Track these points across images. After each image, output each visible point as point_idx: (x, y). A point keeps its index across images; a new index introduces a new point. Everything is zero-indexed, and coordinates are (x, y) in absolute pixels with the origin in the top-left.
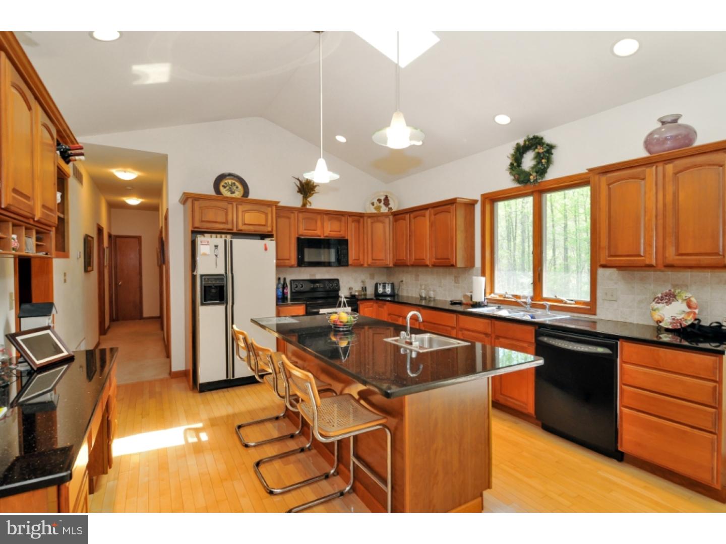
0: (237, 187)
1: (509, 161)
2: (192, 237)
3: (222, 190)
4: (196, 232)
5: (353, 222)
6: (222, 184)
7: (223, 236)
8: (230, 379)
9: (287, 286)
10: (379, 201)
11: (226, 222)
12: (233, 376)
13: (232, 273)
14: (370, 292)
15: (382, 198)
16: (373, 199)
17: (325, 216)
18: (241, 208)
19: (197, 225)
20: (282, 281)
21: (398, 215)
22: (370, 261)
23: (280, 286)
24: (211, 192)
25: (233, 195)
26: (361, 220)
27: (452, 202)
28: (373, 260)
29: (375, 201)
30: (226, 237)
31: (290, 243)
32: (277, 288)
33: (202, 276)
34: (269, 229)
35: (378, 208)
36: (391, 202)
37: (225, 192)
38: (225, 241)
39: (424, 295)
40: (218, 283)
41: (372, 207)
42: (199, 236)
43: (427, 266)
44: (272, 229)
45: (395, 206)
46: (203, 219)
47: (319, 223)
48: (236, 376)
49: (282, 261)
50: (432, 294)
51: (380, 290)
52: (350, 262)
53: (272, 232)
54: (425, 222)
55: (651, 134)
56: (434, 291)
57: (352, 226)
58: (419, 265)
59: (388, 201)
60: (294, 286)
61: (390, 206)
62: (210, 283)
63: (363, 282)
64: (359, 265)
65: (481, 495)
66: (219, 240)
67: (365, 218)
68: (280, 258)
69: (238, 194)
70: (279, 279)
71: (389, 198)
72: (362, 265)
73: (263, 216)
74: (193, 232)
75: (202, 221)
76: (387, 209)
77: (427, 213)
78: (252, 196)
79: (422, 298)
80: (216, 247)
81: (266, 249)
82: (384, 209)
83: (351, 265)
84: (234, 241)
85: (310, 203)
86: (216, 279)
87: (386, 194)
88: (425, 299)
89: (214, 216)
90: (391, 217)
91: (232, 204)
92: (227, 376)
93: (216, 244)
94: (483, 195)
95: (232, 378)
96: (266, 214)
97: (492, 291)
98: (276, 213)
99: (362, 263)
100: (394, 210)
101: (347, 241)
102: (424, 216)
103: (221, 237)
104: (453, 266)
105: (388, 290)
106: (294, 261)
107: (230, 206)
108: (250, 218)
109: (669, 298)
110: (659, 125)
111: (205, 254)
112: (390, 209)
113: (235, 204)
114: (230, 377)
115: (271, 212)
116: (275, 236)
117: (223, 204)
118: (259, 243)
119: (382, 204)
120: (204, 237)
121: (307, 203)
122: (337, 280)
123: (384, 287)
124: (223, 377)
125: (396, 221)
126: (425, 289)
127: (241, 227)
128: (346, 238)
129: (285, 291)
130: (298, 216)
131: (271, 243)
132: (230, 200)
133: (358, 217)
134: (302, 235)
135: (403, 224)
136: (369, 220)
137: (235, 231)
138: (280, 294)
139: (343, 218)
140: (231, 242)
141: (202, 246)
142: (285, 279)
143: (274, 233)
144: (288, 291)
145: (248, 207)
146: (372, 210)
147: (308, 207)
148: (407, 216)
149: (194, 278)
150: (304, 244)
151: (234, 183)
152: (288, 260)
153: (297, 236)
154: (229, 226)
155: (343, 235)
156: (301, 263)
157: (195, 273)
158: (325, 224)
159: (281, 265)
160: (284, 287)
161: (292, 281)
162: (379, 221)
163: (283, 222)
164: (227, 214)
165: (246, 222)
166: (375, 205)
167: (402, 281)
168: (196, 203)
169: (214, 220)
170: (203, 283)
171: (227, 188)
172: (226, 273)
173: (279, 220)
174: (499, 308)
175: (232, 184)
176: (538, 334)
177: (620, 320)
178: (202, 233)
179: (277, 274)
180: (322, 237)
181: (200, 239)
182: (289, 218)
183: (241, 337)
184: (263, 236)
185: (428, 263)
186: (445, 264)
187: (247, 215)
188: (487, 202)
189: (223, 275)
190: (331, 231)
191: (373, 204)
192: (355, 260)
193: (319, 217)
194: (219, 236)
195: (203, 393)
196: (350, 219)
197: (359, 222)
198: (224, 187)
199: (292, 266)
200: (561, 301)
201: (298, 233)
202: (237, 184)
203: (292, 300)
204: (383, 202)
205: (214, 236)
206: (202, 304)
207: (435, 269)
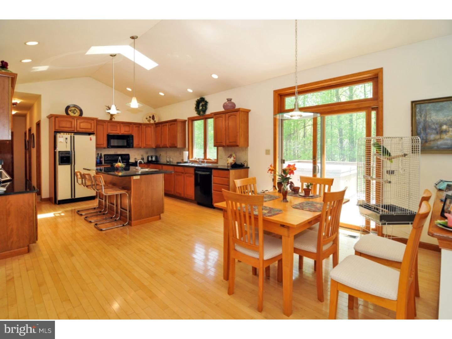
0: (77, 111)
1: (195, 106)
2: (54, 134)
3: (70, 112)
4: (56, 132)
5: (136, 127)
6: (69, 109)
7: (70, 134)
8: (73, 199)
9: (102, 157)
10: (150, 117)
11: (71, 127)
12: (75, 197)
13: (74, 150)
14: (146, 160)
15: (151, 116)
16: (147, 116)
17: (121, 124)
18: (79, 121)
19: (57, 128)
20: (100, 155)
21: (157, 124)
22: (144, 145)
23: (99, 157)
24: (64, 114)
25: (75, 115)
26: (140, 126)
27: (175, 121)
28: (146, 145)
29: (148, 117)
30: (71, 134)
31: (103, 136)
32: (97, 158)
33: (59, 152)
34: (93, 130)
35: (149, 121)
36: (155, 118)
37: (71, 114)
38: (71, 136)
39: (168, 161)
40: (67, 155)
41: (146, 120)
42: (58, 134)
43: (167, 147)
44: (94, 131)
45: (157, 120)
46: (60, 126)
47: (118, 128)
48: (76, 197)
49: (99, 145)
50: (171, 160)
51: (150, 159)
52: (134, 146)
53: (94, 132)
54: (167, 128)
55: (224, 104)
56: (172, 158)
57: (135, 129)
58: (165, 147)
59: (154, 117)
60: (106, 157)
61: (155, 120)
62: (63, 155)
63: (142, 155)
64: (139, 148)
65: (160, 215)
66: (68, 136)
67: (142, 126)
68: (98, 143)
69: (77, 114)
70: (98, 154)
71: (155, 116)
72: (140, 147)
73: (90, 125)
74: (55, 132)
75: (59, 127)
76: (154, 121)
77: (167, 124)
78: (84, 115)
79: (167, 162)
80: (66, 139)
81: (91, 140)
82: (152, 122)
83: (135, 147)
84: (76, 136)
85: (114, 118)
86: (66, 153)
87: (153, 114)
88: (169, 162)
89: (65, 124)
90: (154, 125)
91: (74, 119)
92: (72, 197)
93: (66, 137)
94: (188, 118)
95: (74, 198)
96: (91, 124)
97: (192, 157)
98: (96, 123)
99: (141, 146)
100: (157, 122)
101: (133, 136)
102: (166, 125)
103: (69, 134)
104: (176, 147)
105: (154, 159)
106: (105, 145)
107: (73, 120)
108: (84, 126)
109: (230, 156)
110: (227, 101)
111: (61, 142)
112: (155, 121)
113: (76, 119)
114: (73, 197)
115: (94, 123)
116: (95, 134)
117: (70, 119)
118: (88, 137)
119: (151, 119)
120: (61, 134)
121: (112, 118)
122: (128, 155)
123: (152, 158)
124: (69, 197)
125: (156, 127)
126: (168, 158)
127: (78, 129)
128: (133, 135)
129: (101, 159)
130: (108, 125)
131: (93, 137)
132: (73, 118)
133: (139, 125)
134: (110, 133)
135: (159, 128)
136: (144, 126)
137: (75, 131)
138: (99, 161)
139: (131, 125)
140: (74, 137)
141: (59, 138)
142: (101, 154)
143: (95, 132)
144: (103, 159)
145: (82, 121)
146: (146, 122)
147: (113, 120)
148: (160, 125)
149: (55, 153)
150: (110, 137)
151: (76, 110)
152: (103, 145)
153: (107, 134)
154: (73, 129)
155: (131, 133)
156: (109, 146)
157: (56, 151)
158: (121, 128)
159: (98, 147)
160: (101, 157)
161: (105, 155)
162: (148, 127)
163: (100, 127)
164: (71, 124)
165: (81, 127)
166: (148, 119)
167: (161, 155)
168: (57, 119)
169: (66, 126)
170: (60, 155)
171: (72, 112)
172: (71, 150)
173: (98, 126)
174: (192, 164)
175: (74, 109)
176: (195, 170)
177: (223, 165)
178: (60, 132)
179: (96, 152)
180: (120, 134)
181: (58, 135)
182: (103, 125)
183: (78, 174)
184: (90, 134)
185: (168, 146)
186: (173, 147)
187: (81, 124)
188: (190, 121)
189: (69, 151)
190: (125, 131)
191: (147, 118)
192: (137, 145)
193: (118, 125)
194: (68, 134)
195: (59, 205)
196: (134, 126)
197: (139, 127)
198: (70, 111)
199: (104, 148)
200: (210, 160)
201: (108, 132)
202: (77, 109)
203: (105, 163)
204: (151, 118)
205: (65, 134)
206: (59, 164)
207: (171, 149)
